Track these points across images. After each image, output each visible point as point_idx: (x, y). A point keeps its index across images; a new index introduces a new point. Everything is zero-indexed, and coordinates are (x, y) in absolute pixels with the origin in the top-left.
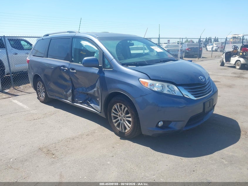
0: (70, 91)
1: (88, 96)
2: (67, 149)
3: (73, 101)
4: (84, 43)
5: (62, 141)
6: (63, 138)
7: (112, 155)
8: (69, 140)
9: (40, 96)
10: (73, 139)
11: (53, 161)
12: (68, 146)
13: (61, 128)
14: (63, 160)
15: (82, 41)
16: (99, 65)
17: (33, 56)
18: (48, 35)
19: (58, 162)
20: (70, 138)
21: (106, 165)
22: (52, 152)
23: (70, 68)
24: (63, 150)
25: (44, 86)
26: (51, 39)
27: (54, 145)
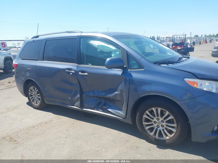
0: (79, 96)
1: (100, 100)
2: (28, 135)
3: (82, 106)
4: (95, 43)
5: (23, 129)
6: (24, 127)
7: (66, 136)
8: (30, 128)
9: (32, 100)
10: (34, 127)
11: (16, 146)
12: (29, 133)
13: (23, 119)
14: (24, 144)
15: (91, 41)
16: (124, 66)
17: (22, 59)
18: (37, 37)
19: (20, 147)
20: (30, 127)
21: (61, 144)
22: (14, 139)
23: (80, 71)
24: (25, 137)
25: (40, 92)
26: (46, 41)
27: (16, 133)
